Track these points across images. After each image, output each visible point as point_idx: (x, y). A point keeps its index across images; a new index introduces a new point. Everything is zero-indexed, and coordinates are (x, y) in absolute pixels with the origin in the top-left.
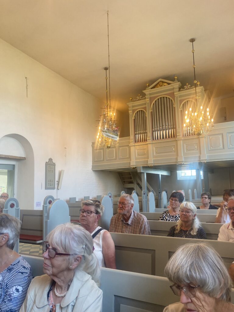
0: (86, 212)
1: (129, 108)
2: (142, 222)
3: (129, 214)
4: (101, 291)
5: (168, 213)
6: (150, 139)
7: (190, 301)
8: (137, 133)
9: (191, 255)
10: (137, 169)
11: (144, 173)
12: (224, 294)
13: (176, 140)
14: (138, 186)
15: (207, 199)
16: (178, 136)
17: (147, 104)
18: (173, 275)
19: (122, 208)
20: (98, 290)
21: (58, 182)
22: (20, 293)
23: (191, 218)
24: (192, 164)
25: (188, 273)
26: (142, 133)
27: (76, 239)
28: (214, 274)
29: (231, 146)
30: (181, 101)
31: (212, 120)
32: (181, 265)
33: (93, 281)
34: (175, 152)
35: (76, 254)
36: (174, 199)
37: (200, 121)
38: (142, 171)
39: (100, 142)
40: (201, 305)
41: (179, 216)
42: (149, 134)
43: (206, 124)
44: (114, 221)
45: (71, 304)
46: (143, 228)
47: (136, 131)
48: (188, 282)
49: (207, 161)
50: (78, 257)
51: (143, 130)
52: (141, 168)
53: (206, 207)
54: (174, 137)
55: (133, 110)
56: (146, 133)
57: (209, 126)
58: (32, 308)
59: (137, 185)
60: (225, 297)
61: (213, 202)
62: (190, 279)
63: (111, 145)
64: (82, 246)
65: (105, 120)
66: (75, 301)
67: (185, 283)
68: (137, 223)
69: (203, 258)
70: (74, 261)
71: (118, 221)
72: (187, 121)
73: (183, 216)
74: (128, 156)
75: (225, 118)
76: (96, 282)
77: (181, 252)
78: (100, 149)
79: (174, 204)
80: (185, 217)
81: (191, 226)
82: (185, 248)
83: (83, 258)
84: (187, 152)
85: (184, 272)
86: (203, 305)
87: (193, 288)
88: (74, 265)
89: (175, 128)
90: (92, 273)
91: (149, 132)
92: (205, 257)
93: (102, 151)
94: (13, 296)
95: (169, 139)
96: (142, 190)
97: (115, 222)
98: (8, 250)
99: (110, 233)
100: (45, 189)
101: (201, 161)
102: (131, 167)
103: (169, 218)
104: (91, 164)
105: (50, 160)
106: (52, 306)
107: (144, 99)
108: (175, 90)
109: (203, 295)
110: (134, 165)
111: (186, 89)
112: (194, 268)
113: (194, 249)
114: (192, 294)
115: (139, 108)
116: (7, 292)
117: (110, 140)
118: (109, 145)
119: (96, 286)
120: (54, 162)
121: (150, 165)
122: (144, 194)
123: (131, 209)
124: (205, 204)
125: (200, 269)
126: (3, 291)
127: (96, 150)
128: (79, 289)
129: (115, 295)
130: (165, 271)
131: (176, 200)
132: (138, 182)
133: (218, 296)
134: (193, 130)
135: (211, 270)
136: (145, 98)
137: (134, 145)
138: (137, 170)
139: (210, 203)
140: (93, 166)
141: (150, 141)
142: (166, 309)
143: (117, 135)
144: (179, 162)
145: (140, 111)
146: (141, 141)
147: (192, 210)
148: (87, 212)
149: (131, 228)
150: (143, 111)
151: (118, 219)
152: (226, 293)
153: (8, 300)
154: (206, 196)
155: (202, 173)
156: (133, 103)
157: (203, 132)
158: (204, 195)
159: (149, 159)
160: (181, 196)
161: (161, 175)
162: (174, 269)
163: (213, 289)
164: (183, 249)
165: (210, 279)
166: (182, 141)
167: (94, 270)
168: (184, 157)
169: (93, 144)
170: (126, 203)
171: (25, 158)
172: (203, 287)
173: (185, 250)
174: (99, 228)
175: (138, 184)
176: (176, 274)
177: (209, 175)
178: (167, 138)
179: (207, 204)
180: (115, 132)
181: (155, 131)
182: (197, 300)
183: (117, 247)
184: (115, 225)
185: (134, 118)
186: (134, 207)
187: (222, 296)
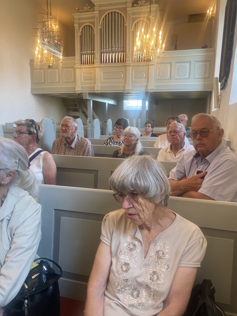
1: (75, 21)
2: (86, 145)
3: (73, 137)
4: (40, 205)
5: (112, 139)
6: (98, 62)
7: (132, 206)
8: (84, 53)
9: (137, 165)
10: (83, 95)
11: (90, 100)
12: (162, 200)
13: (125, 66)
14: (84, 114)
15: (150, 127)
16: (127, 62)
17: (95, 17)
18: (117, 184)
19: (65, 131)
20: (36, 204)
23: (133, 142)
24: (139, 93)
25: (133, 181)
26: (90, 54)
27: (7, 152)
28: (157, 182)
29: (177, 76)
30: (134, 20)
31: (164, 46)
32: (127, 174)
33: (30, 197)
34: (123, 79)
35: (8, 169)
36: (119, 126)
37: (151, 45)
38: (88, 98)
39: (39, 60)
40: (141, 209)
41: (123, 143)
42: (97, 56)
43: (157, 50)
44: (57, 144)
45: (6, 218)
46: (87, 151)
47: (82, 51)
48: (132, 189)
49: (153, 91)
50: (10, 172)
51: (90, 50)
52: (87, 95)
53: (148, 135)
54: (123, 61)
55: (79, 23)
56: (94, 54)
57: (160, 53)
59: (82, 113)
60: (163, 202)
61: (154, 132)
62: (135, 187)
63: (53, 64)
64: (15, 161)
65: (44, 29)
66: (10, 215)
67: (129, 191)
68: (81, 147)
69: (148, 168)
70: (6, 176)
71: (61, 144)
72: (138, 43)
73: (125, 140)
74: (72, 80)
75: (176, 46)
76: (34, 198)
77: (128, 163)
78: (40, 69)
79: (119, 132)
80: (127, 141)
81: (134, 150)
82: (132, 159)
83: (17, 173)
84: (135, 80)
85: (129, 180)
86: (143, 209)
87: (137, 194)
88: (6, 181)
89: (125, 52)
90: (29, 189)
91: (97, 53)
92: (150, 167)
93: (42, 71)
95: (118, 63)
96: (87, 119)
97: (58, 146)
99: (52, 155)
101: (148, 91)
102: (76, 92)
103: (113, 144)
104: (30, 87)
107: (92, 11)
108: (127, 4)
109: (144, 201)
110: (80, 91)
111: (140, 6)
112: (139, 176)
113: (140, 160)
114: (134, 200)
115: (87, 22)
117: (52, 58)
119: (34, 201)
121: (97, 92)
122: (90, 123)
123: (75, 132)
124: (147, 132)
125: (145, 178)
128: (14, 204)
129: (55, 209)
130: (109, 180)
131: (120, 128)
132: (83, 110)
133: (158, 202)
134: (144, 55)
135: (155, 179)
136: (94, 11)
137: (79, 67)
138: (83, 97)
139: (152, 131)
141: (97, 63)
142: (107, 216)
143: (60, 51)
144: (127, 90)
145: (88, 26)
146: (87, 64)
147: (134, 135)
149: (74, 151)
150: (91, 26)
151: (61, 142)
152: (164, 199)
154: (150, 125)
155: (147, 103)
156: (79, 15)
157: (152, 59)
158: (148, 124)
159: (96, 85)
160: (126, 123)
161: (108, 104)
162: (120, 178)
163: (155, 196)
164: (130, 160)
165: (153, 187)
166: (131, 68)
167: (31, 186)
168: (132, 86)
169: (32, 62)
170: (69, 125)
172: (146, 193)
173: (132, 161)
174: (39, 149)
175: (84, 113)
176: (121, 182)
177: (154, 106)
178: (116, 62)
179: (149, 132)
180: (57, 46)
181: (104, 53)
182: (138, 205)
183: (58, 169)
184: (57, 148)
185: (80, 34)
186: (77, 130)
187: (161, 202)
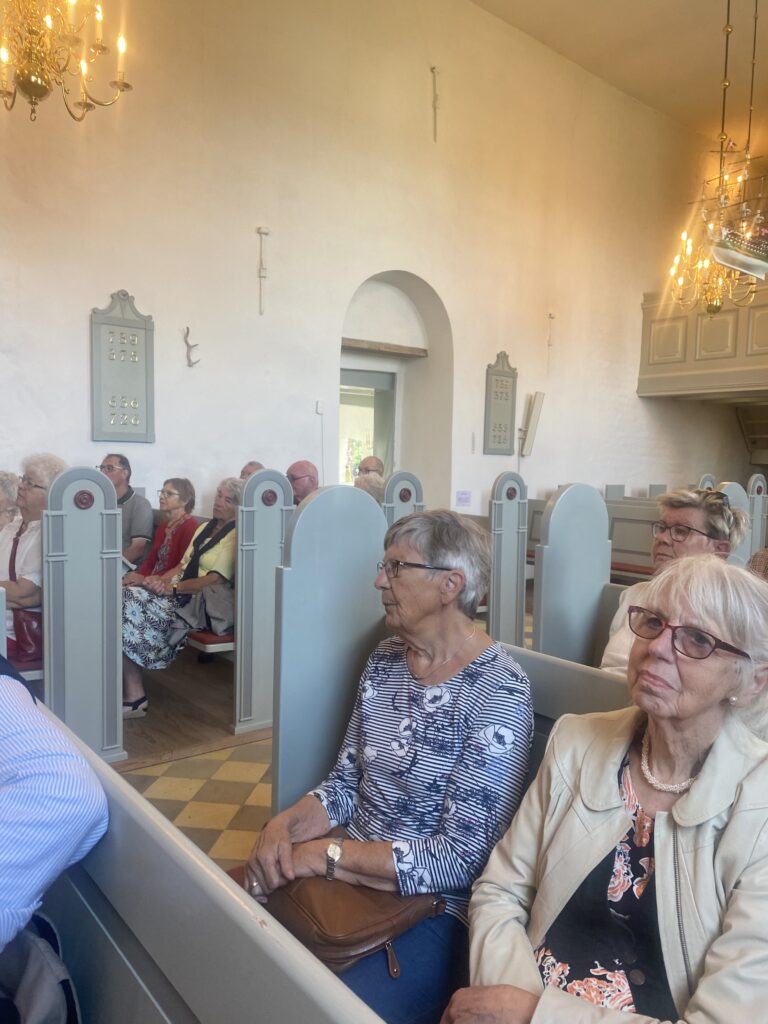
0: (670, 528)
21: (524, 432)
22: (509, 747)
39: (678, 291)
45: (711, 823)
58: (569, 806)
63: (723, 300)
66: (725, 817)
78: (675, 319)
88: (744, 695)
93: (681, 326)
94: (488, 752)
98: (460, 617)
100: (485, 453)
104: (637, 375)
105: (502, 357)
106: (635, 815)
116: (469, 738)
117: (720, 282)
118: (717, 303)
120: (513, 365)
126: (458, 735)
127: (663, 320)
128: (739, 780)
140: (641, 382)
148: (673, 530)
153: (475, 763)
169: (650, 300)
171: (425, 351)
180: (760, 244)
